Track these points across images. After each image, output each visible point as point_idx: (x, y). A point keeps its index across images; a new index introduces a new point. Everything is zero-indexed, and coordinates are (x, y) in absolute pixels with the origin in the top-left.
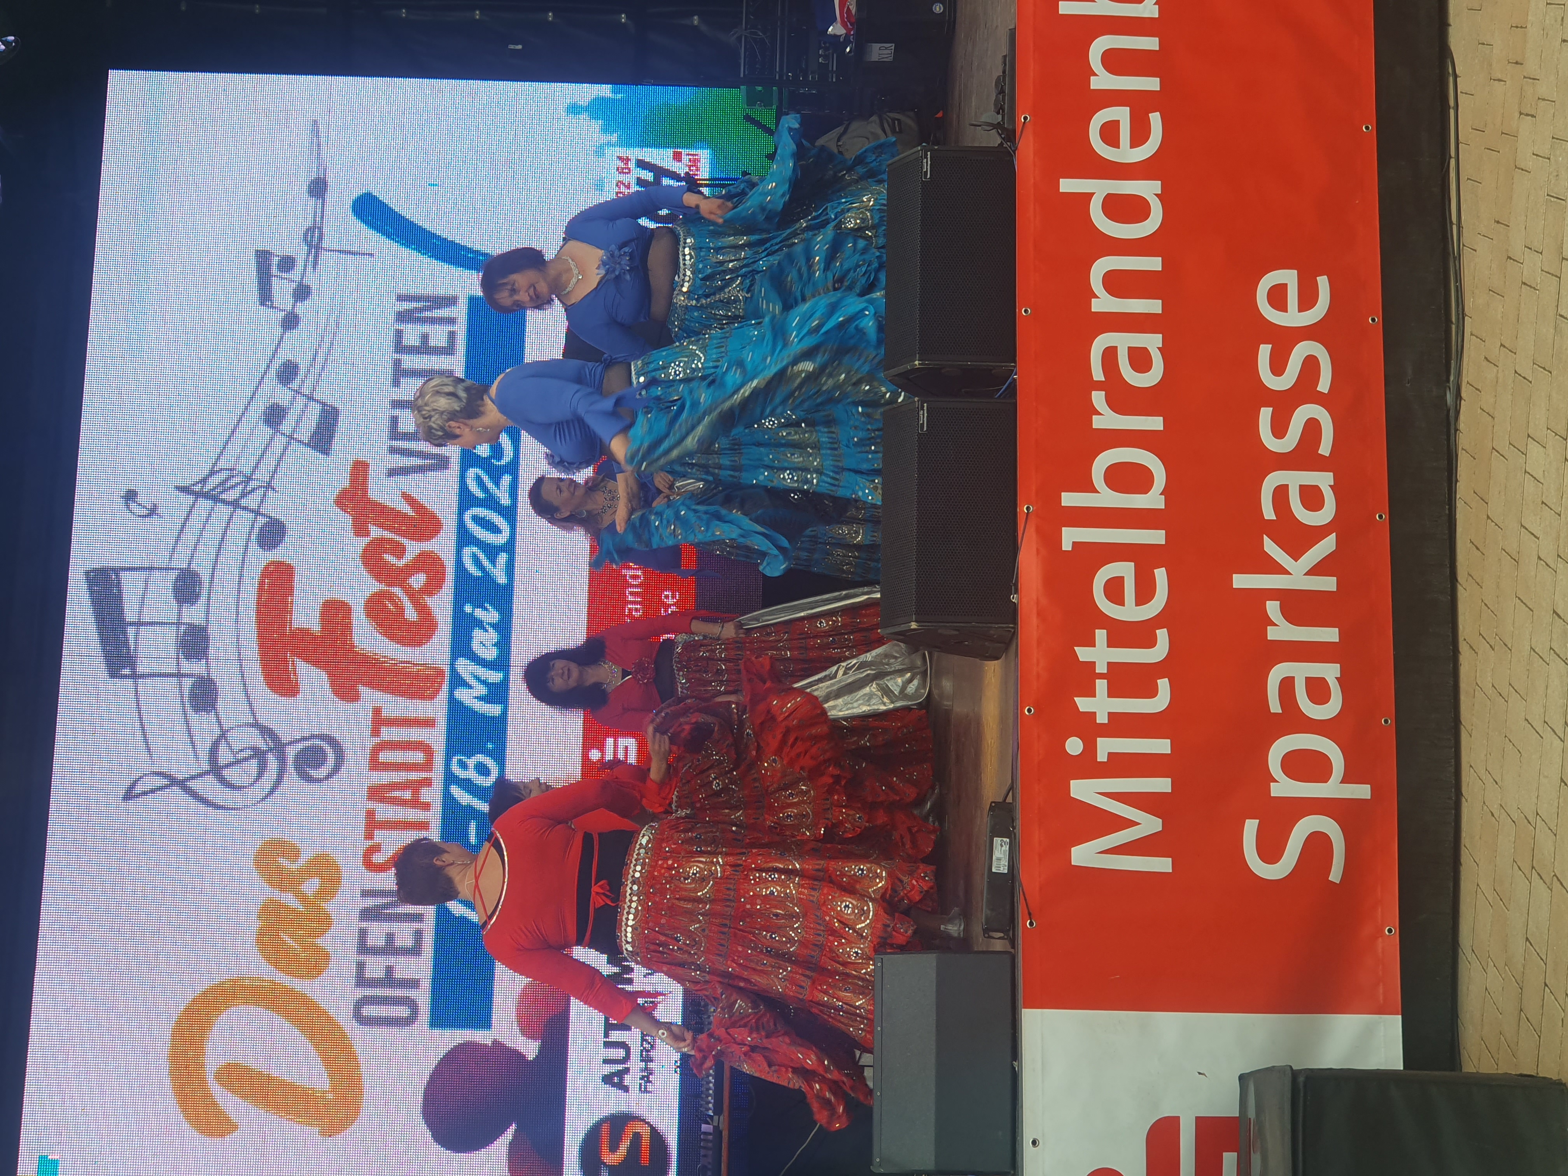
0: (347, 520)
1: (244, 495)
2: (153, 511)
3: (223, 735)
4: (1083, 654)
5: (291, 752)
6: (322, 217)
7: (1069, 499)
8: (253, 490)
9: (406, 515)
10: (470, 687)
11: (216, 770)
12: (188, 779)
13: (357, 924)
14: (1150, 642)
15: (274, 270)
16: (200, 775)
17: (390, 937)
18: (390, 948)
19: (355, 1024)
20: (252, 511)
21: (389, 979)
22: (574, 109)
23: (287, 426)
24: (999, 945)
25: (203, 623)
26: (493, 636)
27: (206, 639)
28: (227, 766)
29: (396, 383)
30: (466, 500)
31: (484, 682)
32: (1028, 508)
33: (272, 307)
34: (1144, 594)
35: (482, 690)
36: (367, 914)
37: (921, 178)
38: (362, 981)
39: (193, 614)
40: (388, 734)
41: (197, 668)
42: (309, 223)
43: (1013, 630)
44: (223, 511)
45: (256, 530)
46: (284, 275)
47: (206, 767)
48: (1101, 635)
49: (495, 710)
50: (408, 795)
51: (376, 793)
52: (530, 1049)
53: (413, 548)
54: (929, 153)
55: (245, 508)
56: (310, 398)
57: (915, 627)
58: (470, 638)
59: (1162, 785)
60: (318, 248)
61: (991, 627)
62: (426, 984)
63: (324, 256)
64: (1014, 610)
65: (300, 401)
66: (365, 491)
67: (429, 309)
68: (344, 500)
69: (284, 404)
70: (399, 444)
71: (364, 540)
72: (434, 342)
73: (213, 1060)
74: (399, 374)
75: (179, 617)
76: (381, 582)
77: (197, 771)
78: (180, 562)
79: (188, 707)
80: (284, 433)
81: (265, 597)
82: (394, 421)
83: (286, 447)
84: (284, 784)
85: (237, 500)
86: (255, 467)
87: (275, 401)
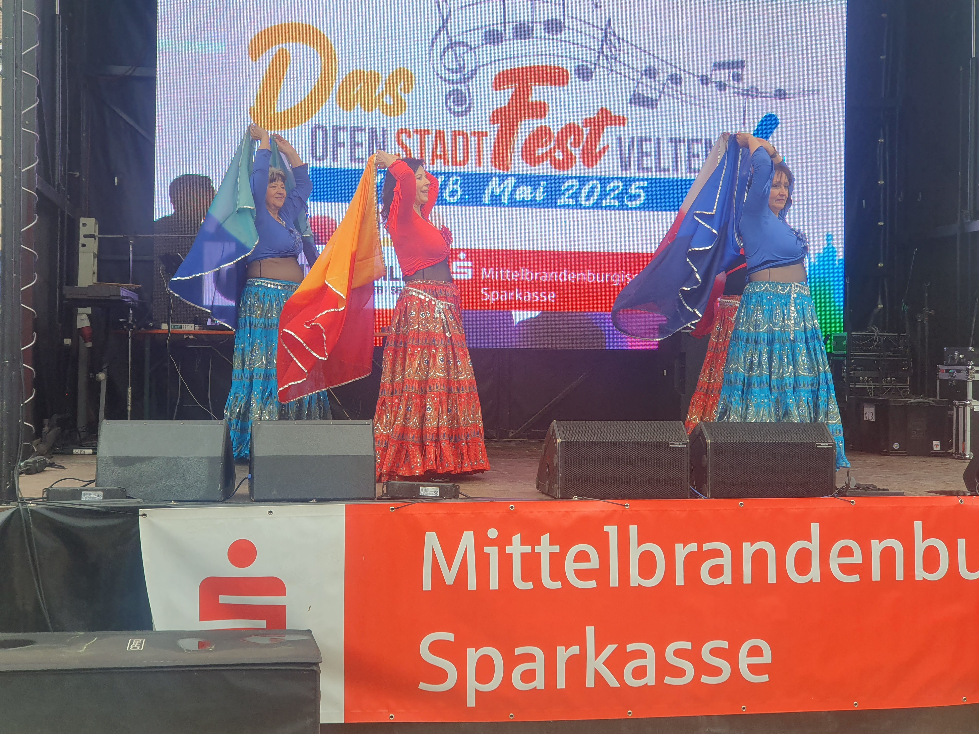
0: (592, 114)
1: (606, 57)
2: (596, 6)
3: (471, 49)
4: (545, 538)
5: (462, 87)
6: (764, 97)
7: (633, 530)
8: (609, 62)
9: (595, 146)
10: (499, 185)
11: (452, 45)
12: (446, 30)
13: (367, 125)
14: (553, 578)
15: (733, 71)
16: (449, 36)
17: (360, 144)
18: (354, 145)
19: (312, 126)
20: (597, 61)
21: (337, 145)
22: (829, 238)
23: (645, 80)
25: (534, 36)
26: (528, 198)
27: (525, 38)
28: (454, 52)
29: (670, 140)
30: (604, 181)
31: (502, 192)
32: (627, 506)
33: (713, 70)
34: (580, 574)
35: (497, 193)
36: (373, 132)
37: (817, 443)
38: (336, 129)
39: (539, 30)
40: (473, 141)
41: (509, 32)
42: (761, 90)
43: (557, 497)
44: (597, 45)
45: (587, 64)
46: (731, 75)
47: (453, 40)
48: (556, 549)
49: (486, 199)
50: (439, 152)
51: (440, 135)
53: (577, 152)
55: (599, 58)
56: (662, 92)
57: (558, 442)
58: (526, 185)
59: (472, 585)
60: (747, 95)
61: (558, 485)
62: (335, 165)
63: (743, 98)
64: (570, 498)
65: (660, 87)
66: (610, 124)
68: (604, 112)
69: (659, 78)
70: (636, 143)
71: (581, 125)
72: (694, 160)
73: (291, 47)
74: (676, 142)
75: (537, 22)
76: (558, 134)
77: (452, 34)
78: (568, 22)
79: (487, 29)
80: (641, 77)
81: (548, 70)
82: (649, 140)
83: (633, 79)
84: (445, 84)
85: (603, 53)
86: (622, 63)
87: (660, 74)
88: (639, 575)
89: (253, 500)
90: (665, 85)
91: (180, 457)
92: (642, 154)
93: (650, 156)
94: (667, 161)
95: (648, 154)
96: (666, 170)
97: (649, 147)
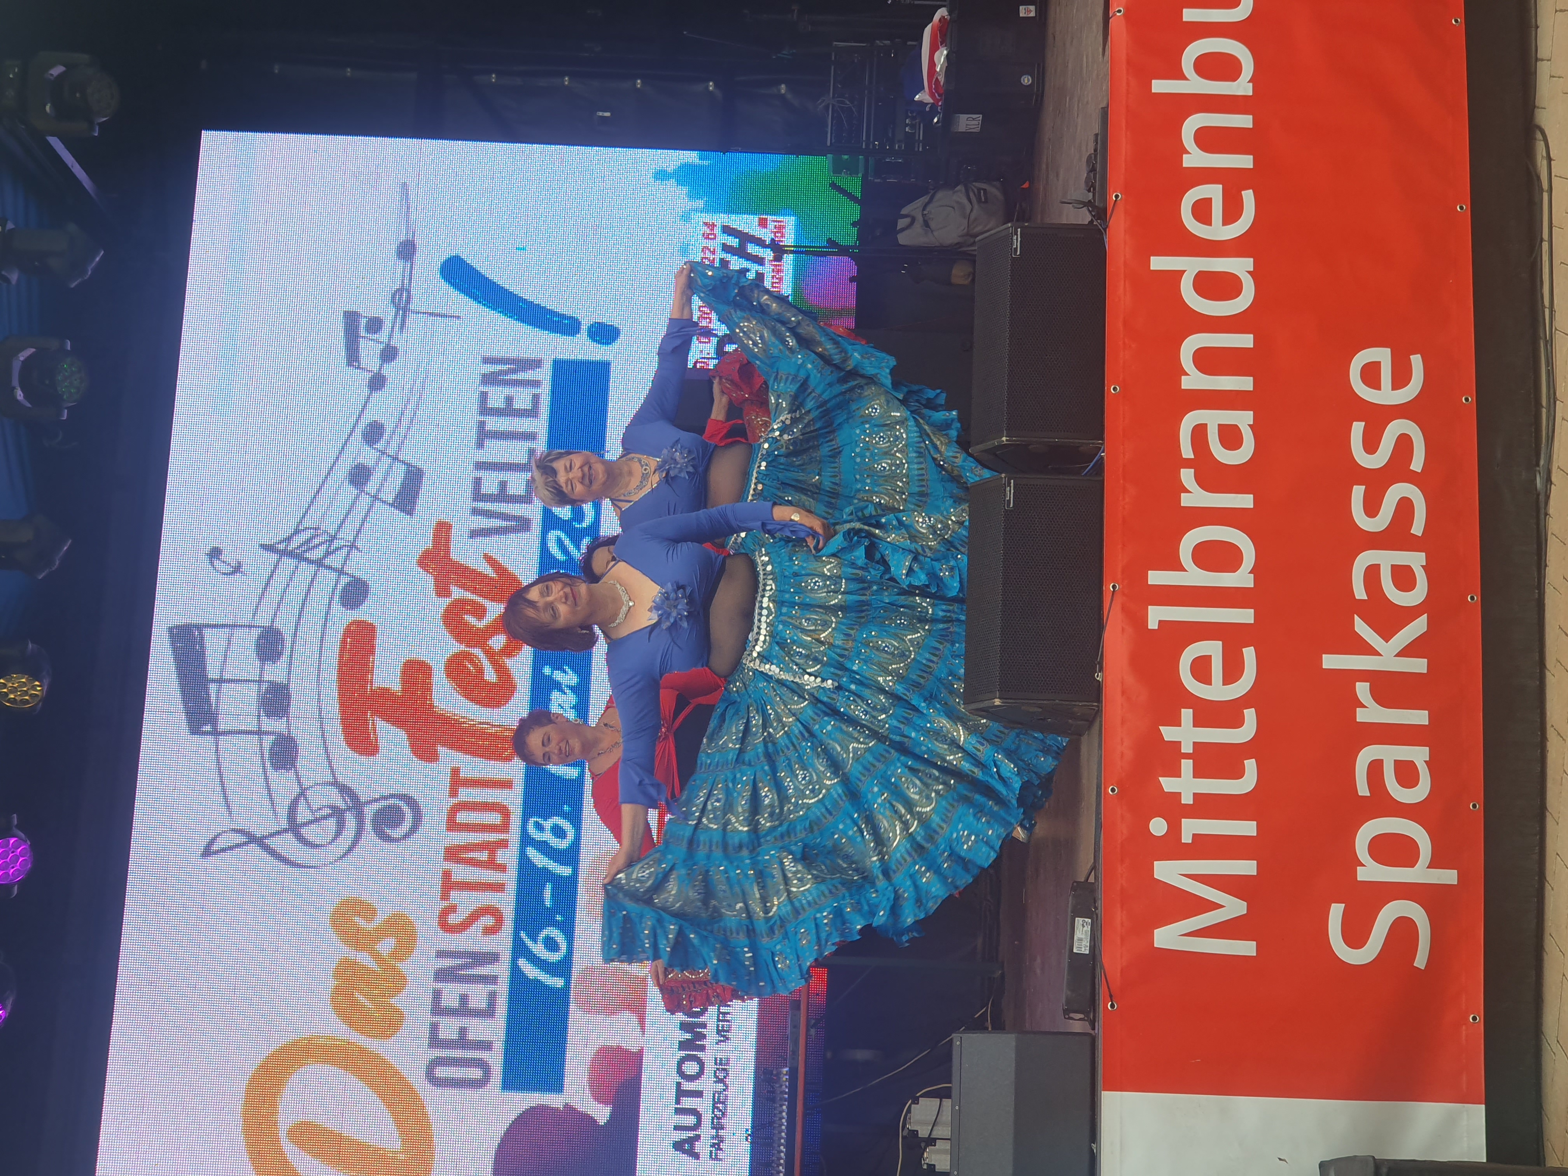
0: (429, 581)
1: (328, 554)
2: (237, 569)
3: (302, 793)
4: (1168, 733)
5: (369, 811)
6: (410, 280)
7: (1156, 578)
8: (338, 549)
9: (486, 576)
11: (294, 828)
12: (266, 837)
13: (430, 986)
14: (1237, 722)
15: (363, 333)
16: (278, 833)
17: (464, 998)
18: (464, 1009)
19: (427, 1085)
20: (335, 570)
21: (462, 1041)
22: (661, 175)
23: (371, 487)
24: (1077, 1025)
25: (285, 682)
26: (571, 698)
27: (288, 697)
28: (305, 824)
29: (480, 445)
30: (547, 560)
32: (1114, 587)
33: (359, 368)
34: (1232, 673)
36: (442, 975)
37: (1011, 255)
38: (435, 1041)
39: (275, 672)
40: (466, 794)
41: (277, 725)
42: (398, 286)
43: (1097, 709)
44: (307, 570)
45: (340, 587)
46: (370, 336)
47: (284, 824)
48: (1187, 715)
50: (484, 856)
51: (453, 854)
52: (602, 1113)
53: (493, 610)
54: (1019, 230)
55: (329, 568)
56: (395, 459)
57: (1000, 704)
58: (549, 700)
59: (1247, 867)
60: (406, 310)
61: (1076, 705)
62: (499, 1046)
63: (411, 318)
64: (1099, 687)
65: (386, 461)
66: (448, 552)
67: (514, 371)
68: (426, 561)
69: (370, 463)
70: (481, 505)
71: (445, 602)
72: (518, 405)
73: (286, 1118)
74: (483, 435)
75: (261, 675)
76: (461, 642)
77: (275, 828)
78: (264, 620)
79: (268, 764)
80: (367, 493)
81: (347, 656)
82: (478, 482)
83: (371, 507)
84: (363, 842)
85: (321, 559)
86: (340, 527)
87: (361, 460)
88: (1235, 572)
90: (383, 453)
92: (503, 496)
93: (506, 482)
94: (517, 452)
95: (503, 485)
97: (491, 483)
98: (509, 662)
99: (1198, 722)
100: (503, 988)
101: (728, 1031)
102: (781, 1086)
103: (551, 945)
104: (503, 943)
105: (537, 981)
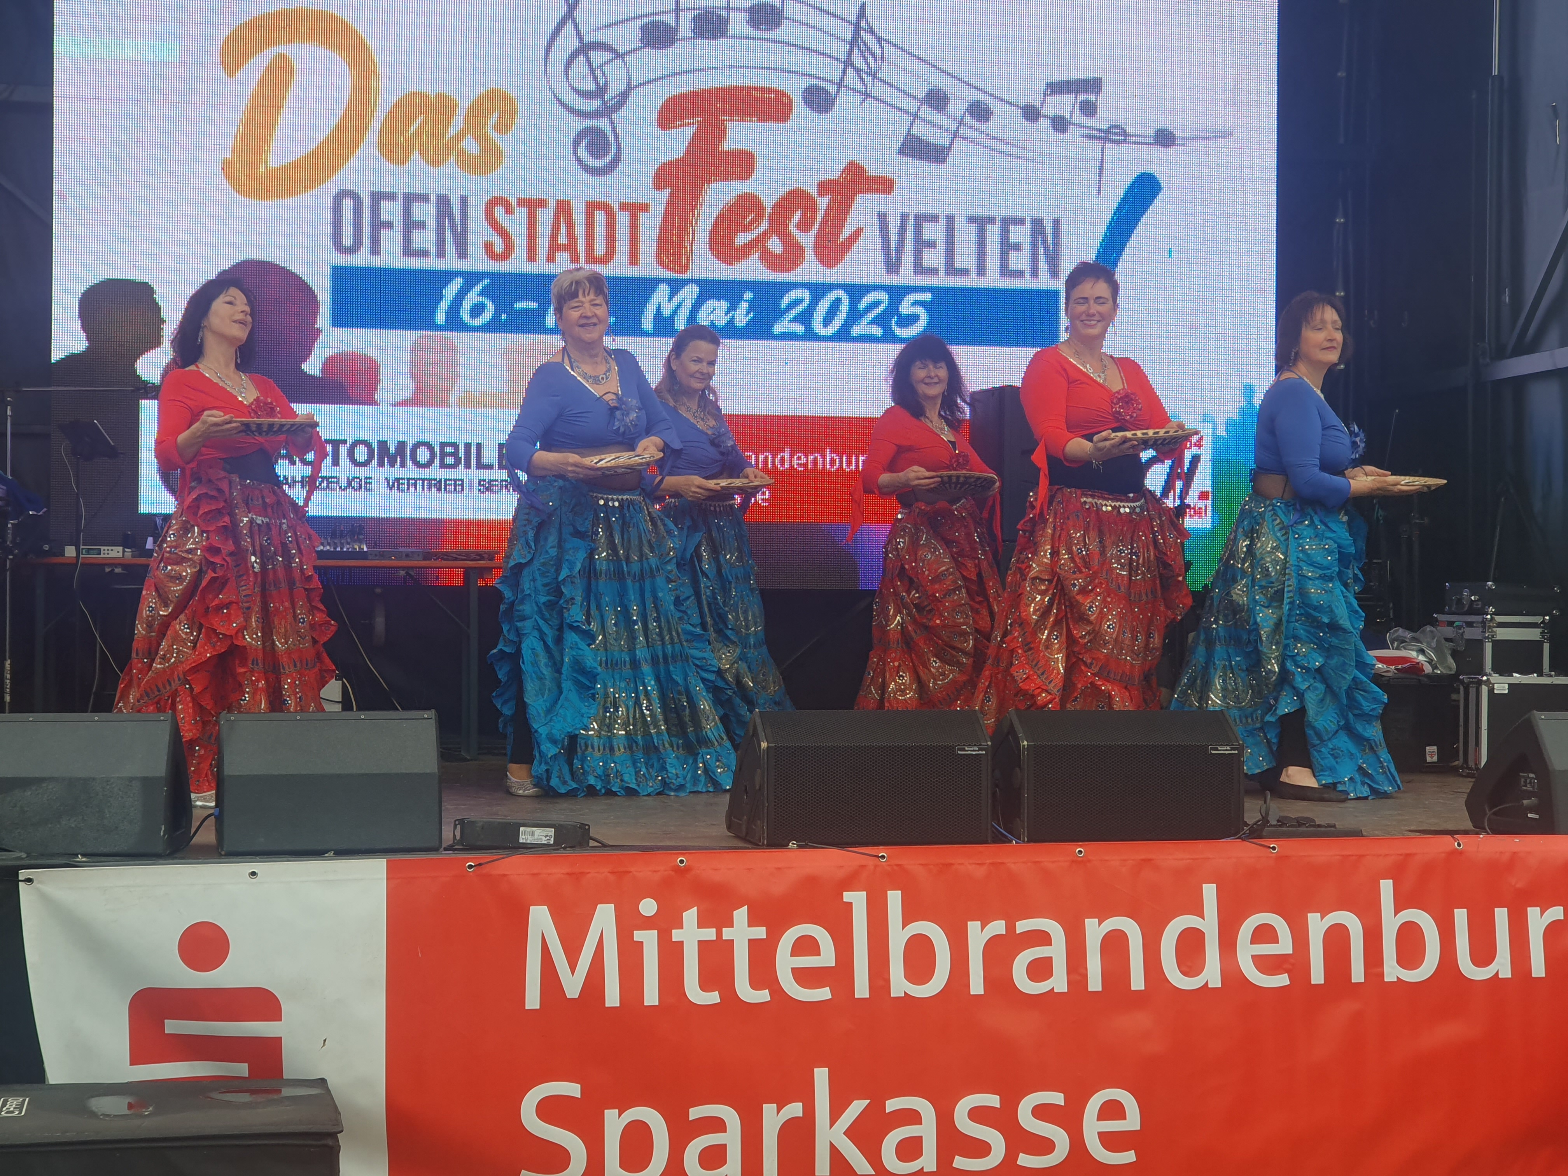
0: (834, 172)
1: (858, 71)
3: (618, 55)
4: (741, 915)
5: (603, 124)
6: (1135, 143)
7: (894, 898)
8: (862, 80)
9: (840, 232)
10: (670, 300)
11: (585, 48)
12: (574, 21)
13: (432, 191)
14: (755, 983)
15: (1081, 97)
16: (579, 33)
17: (422, 225)
18: (410, 225)
19: (334, 191)
20: (842, 79)
21: (378, 225)
22: (1249, 391)
23: (926, 112)
24: (449, 833)
25: (730, 33)
26: (721, 320)
27: (714, 37)
28: (589, 61)
29: (971, 219)
30: (856, 291)
31: (675, 312)
32: (883, 857)
33: (1045, 95)
34: (803, 976)
35: (666, 312)
36: (443, 202)
37: (1211, 745)
38: (377, 197)
39: (738, 23)
40: (623, 219)
41: (685, 27)
42: (1129, 131)
43: (761, 844)
44: (840, 50)
45: (824, 84)
46: (1078, 105)
47: (587, 39)
48: (760, 932)
49: (647, 324)
50: (562, 240)
51: (563, 209)
53: (807, 240)
54: (1234, 751)
55: (844, 72)
56: (955, 135)
57: (762, 747)
58: (718, 299)
59: (612, 997)
60: (1105, 139)
61: (764, 822)
62: (377, 262)
63: (1097, 145)
64: (783, 845)
65: (952, 126)
66: (866, 191)
67: (1046, 252)
68: (854, 170)
69: (951, 109)
70: (911, 225)
71: (814, 191)
72: (1013, 255)
73: (295, 50)
74: (981, 223)
75: (737, 9)
76: (773, 208)
77: (583, 30)
78: (791, 9)
79: (647, 20)
80: (919, 109)
81: (757, 94)
82: (934, 218)
83: (906, 112)
84: (571, 117)
85: (852, 65)
86: (885, 82)
87: (952, 101)
88: (905, 977)
89: (223, 853)
90: (961, 123)
91: (94, 779)
92: (921, 244)
93: (935, 247)
94: (965, 257)
95: (932, 244)
96: (965, 272)
97: (934, 232)
98: (755, 256)
99: (753, 943)
100: (432, 263)
101: (398, 488)
102: (348, 543)
103: (477, 310)
104: (478, 262)
105: (441, 297)
